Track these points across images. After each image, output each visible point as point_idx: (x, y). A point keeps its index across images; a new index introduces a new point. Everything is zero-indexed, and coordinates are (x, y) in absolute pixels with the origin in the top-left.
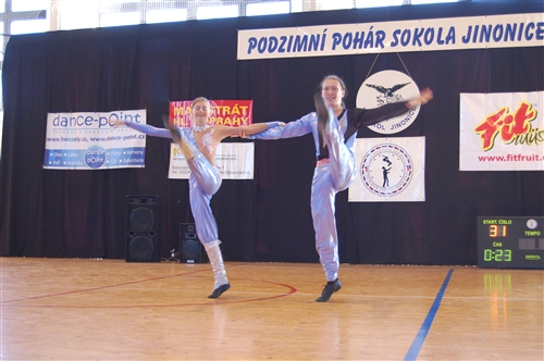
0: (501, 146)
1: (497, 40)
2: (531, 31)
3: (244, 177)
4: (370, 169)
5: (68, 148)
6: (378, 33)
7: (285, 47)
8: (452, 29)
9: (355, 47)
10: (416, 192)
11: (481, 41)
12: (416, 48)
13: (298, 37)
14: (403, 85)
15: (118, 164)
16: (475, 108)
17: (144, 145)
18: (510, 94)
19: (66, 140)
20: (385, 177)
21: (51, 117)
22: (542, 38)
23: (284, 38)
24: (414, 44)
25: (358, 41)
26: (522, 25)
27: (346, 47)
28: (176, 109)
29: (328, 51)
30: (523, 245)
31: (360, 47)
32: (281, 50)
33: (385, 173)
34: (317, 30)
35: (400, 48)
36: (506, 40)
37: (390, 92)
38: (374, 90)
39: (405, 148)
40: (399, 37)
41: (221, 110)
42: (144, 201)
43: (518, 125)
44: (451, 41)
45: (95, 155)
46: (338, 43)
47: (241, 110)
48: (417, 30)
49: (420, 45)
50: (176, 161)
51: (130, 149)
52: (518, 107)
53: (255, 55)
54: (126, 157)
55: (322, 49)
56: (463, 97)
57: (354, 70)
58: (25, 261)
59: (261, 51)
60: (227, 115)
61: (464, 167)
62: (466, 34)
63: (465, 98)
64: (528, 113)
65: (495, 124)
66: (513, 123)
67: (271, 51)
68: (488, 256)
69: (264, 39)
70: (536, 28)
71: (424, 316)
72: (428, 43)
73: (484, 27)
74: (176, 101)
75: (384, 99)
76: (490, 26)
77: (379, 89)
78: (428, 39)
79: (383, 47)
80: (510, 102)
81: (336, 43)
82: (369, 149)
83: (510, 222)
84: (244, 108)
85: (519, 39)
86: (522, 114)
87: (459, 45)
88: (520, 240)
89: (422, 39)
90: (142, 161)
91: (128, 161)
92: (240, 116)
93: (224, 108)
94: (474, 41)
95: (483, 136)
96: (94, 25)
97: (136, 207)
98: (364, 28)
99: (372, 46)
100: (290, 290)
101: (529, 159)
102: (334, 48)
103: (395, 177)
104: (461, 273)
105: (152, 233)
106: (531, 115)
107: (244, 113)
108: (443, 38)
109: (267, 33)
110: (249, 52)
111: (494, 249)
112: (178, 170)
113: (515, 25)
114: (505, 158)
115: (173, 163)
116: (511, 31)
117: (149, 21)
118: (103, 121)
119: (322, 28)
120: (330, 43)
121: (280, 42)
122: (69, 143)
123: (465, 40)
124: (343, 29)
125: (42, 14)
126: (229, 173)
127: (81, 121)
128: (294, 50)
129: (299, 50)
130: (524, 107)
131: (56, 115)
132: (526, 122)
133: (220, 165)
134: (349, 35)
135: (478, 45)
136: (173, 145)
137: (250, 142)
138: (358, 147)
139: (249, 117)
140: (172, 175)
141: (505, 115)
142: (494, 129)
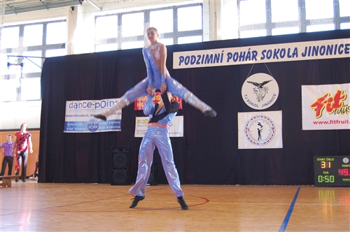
0: (326, 115)
1: (322, 54)
2: (342, 49)
3: (178, 136)
4: (250, 130)
5: (78, 120)
6: (253, 52)
7: (200, 61)
8: (296, 49)
9: (240, 60)
10: (277, 143)
11: (313, 55)
12: (275, 60)
13: (208, 55)
14: (268, 82)
15: (106, 129)
16: (310, 94)
17: (120, 118)
18: (331, 85)
19: (76, 116)
20: (259, 134)
21: (68, 103)
22: (348, 53)
23: (199, 56)
24: (274, 58)
25: (242, 57)
26: (336, 45)
27: (235, 61)
29: (225, 63)
30: (341, 172)
31: (243, 60)
32: (198, 63)
33: (259, 132)
34: (218, 51)
35: (266, 61)
36: (327, 54)
37: (261, 86)
38: (252, 84)
39: (270, 117)
40: (265, 54)
42: (121, 150)
43: (336, 103)
44: (295, 56)
45: (93, 125)
46: (231, 58)
48: (275, 50)
49: (278, 58)
50: (139, 127)
51: (112, 120)
52: (335, 93)
53: (183, 66)
54: (111, 125)
55: (221, 62)
56: (303, 87)
57: (238, 74)
58: (54, 185)
59: (186, 64)
61: (304, 128)
62: (304, 52)
63: (305, 89)
64: (341, 96)
65: (322, 102)
66: (333, 102)
67: (192, 63)
68: (320, 179)
69: (188, 57)
70: (344, 47)
71: (284, 215)
72: (282, 57)
73: (314, 47)
75: (258, 90)
76: (318, 47)
77: (254, 84)
78: (282, 55)
79: (256, 60)
80: (331, 90)
81: (229, 58)
82: (250, 118)
83: (333, 159)
85: (335, 54)
86: (338, 97)
87: (300, 58)
88: (339, 170)
89: (278, 55)
90: (119, 127)
91: (112, 127)
94: (309, 55)
95: (316, 110)
96: (92, 51)
97: (116, 154)
98: (245, 49)
99: (250, 60)
100: (205, 201)
101: (343, 122)
102: (228, 61)
103: (264, 135)
104: (305, 189)
105: (126, 169)
106: (343, 97)
107: (178, 99)
108: (291, 54)
109: (190, 53)
110: (180, 64)
111: (324, 175)
112: (140, 132)
113: (332, 46)
114: (329, 122)
115: (137, 128)
116: (330, 49)
118: (98, 105)
119: (222, 49)
120: (225, 59)
121: (197, 58)
122: (78, 117)
123: (304, 55)
124: (233, 50)
125: (63, 46)
127: (85, 105)
128: (205, 63)
129: (208, 63)
130: (339, 93)
131: (71, 102)
132: (341, 101)
134: (236, 53)
135: (311, 58)
136: (137, 118)
137: (181, 115)
138: (243, 118)
139: (180, 102)
140: (137, 135)
141: (328, 97)
142: (322, 105)
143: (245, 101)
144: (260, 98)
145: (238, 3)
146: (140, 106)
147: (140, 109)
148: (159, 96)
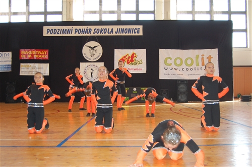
0: (126, 65)
1: (126, 33)
2: (136, 31)
3: (46, 75)
4: (87, 72)
6: (89, 29)
7: (59, 32)
8: (112, 29)
9: (82, 33)
12: (101, 35)
13: (64, 29)
14: (97, 46)
15: (2, 70)
16: (119, 54)
17: (10, 63)
22: (139, 33)
23: (59, 30)
24: (100, 33)
25: (83, 31)
26: (133, 29)
27: (79, 33)
28: (22, 52)
29: (73, 34)
31: (84, 33)
32: (58, 33)
33: (92, 74)
34: (70, 27)
35: (96, 34)
36: (128, 33)
37: (93, 48)
39: (98, 66)
40: (96, 31)
41: (38, 53)
42: (11, 83)
43: (132, 60)
44: (112, 33)
47: (44, 53)
48: (101, 29)
53: (49, 35)
54: (5, 68)
55: (71, 34)
57: (82, 41)
59: (51, 34)
60: (40, 54)
62: (116, 31)
63: (116, 51)
66: (130, 59)
67: (54, 33)
69: (52, 30)
72: (105, 33)
73: (122, 29)
74: (22, 49)
75: (91, 50)
76: (124, 29)
77: (89, 47)
79: (91, 34)
80: (130, 52)
81: (76, 32)
84: (46, 52)
85: (132, 33)
86: (133, 56)
87: (114, 34)
88: (132, 94)
89: (103, 32)
90: (10, 69)
97: (8, 85)
98: (85, 27)
99: (87, 33)
100: (58, 111)
101: (135, 69)
102: (75, 34)
103: (94, 75)
106: (136, 56)
108: (109, 32)
109: (53, 27)
110: (47, 34)
112: (23, 72)
113: (131, 29)
115: (21, 70)
116: (130, 31)
117: (12, 21)
120: (74, 32)
121: (58, 31)
123: (116, 33)
124: (78, 27)
128: (62, 34)
129: (64, 34)
130: (133, 54)
132: (134, 58)
134: (80, 29)
135: (120, 34)
136: (21, 64)
137: (48, 63)
139: (47, 55)
140: (21, 74)
141: (128, 56)
142: (124, 60)
143: (84, 56)
144: (92, 55)
145: (84, 2)
146: (23, 57)
147: (23, 59)
148: (35, 52)
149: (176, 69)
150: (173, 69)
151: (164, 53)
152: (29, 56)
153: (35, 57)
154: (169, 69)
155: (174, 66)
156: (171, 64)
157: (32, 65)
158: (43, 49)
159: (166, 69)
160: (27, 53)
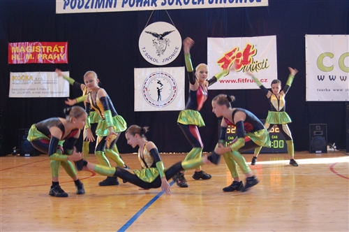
1: (231, 2)
3: (63, 95)
4: (148, 89)
7: (90, 5)
9: (137, 6)
10: (179, 104)
12: (178, 7)
14: (170, 32)
16: (217, 47)
18: (240, 38)
20: (159, 94)
24: (177, 4)
25: (139, 1)
27: (131, 6)
28: (13, 48)
29: (119, 9)
31: (141, 6)
32: (87, 7)
33: (159, 91)
35: (167, 7)
36: (237, 2)
37: (161, 37)
38: (151, 35)
39: (171, 74)
41: (46, 49)
43: (245, 59)
44: (201, 2)
46: (126, 3)
47: (59, 49)
49: (181, 5)
50: (15, 85)
52: (245, 47)
53: (69, 10)
55: (115, 7)
56: (209, 40)
57: (138, 21)
59: (72, 8)
60: (50, 53)
63: (210, 41)
64: (251, 51)
65: (230, 58)
66: (242, 58)
67: (79, 7)
72: (186, 3)
74: (13, 42)
75: (158, 42)
77: (153, 34)
78: (186, 1)
79: (156, 6)
80: (239, 43)
81: (124, 3)
82: (148, 75)
84: (62, 48)
85: (245, 1)
86: (247, 52)
87: (206, 5)
89: (182, 1)
92: (59, 53)
93: (48, 47)
94: (216, 2)
95: (223, 66)
99: (149, 5)
100: (91, 174)
102: (123, 6)
103: (165, 95)
106: (253, 52)
107: (62, 51)
108: (196, 0)
110: (64, 8)
111: (228, 141)
112: (16, 91)
114: (237, 81)
115: (12, 86)
121: (86, 1)
123: (210, 2)
126: (52, 93)
128: (96, 7)
129: (99, 7)
130: (249, 47)
132: (250, 57)
133: (46, 88)
135: (219, 5)
136: (12, 75)
137: (67, 71)
138: (140, 74)
139: (66, 54)
140: (12, 95)
141: (236, 52)
142: (229, 61)
143: (143, 54)
144: (160, 52)
146: (16, 59)
147: (15, 63)
148: (40, 48)
149: (343, 79)
150: (338, 78)
151: (315, 44)
152: (28, 57)
153: (41, 58)
154: (327, 78)
155: (337, 72)
156: (332, 68)
157: (34, 74)
158: (57, 41)
159: (321, 79)
160: (22, 49)
